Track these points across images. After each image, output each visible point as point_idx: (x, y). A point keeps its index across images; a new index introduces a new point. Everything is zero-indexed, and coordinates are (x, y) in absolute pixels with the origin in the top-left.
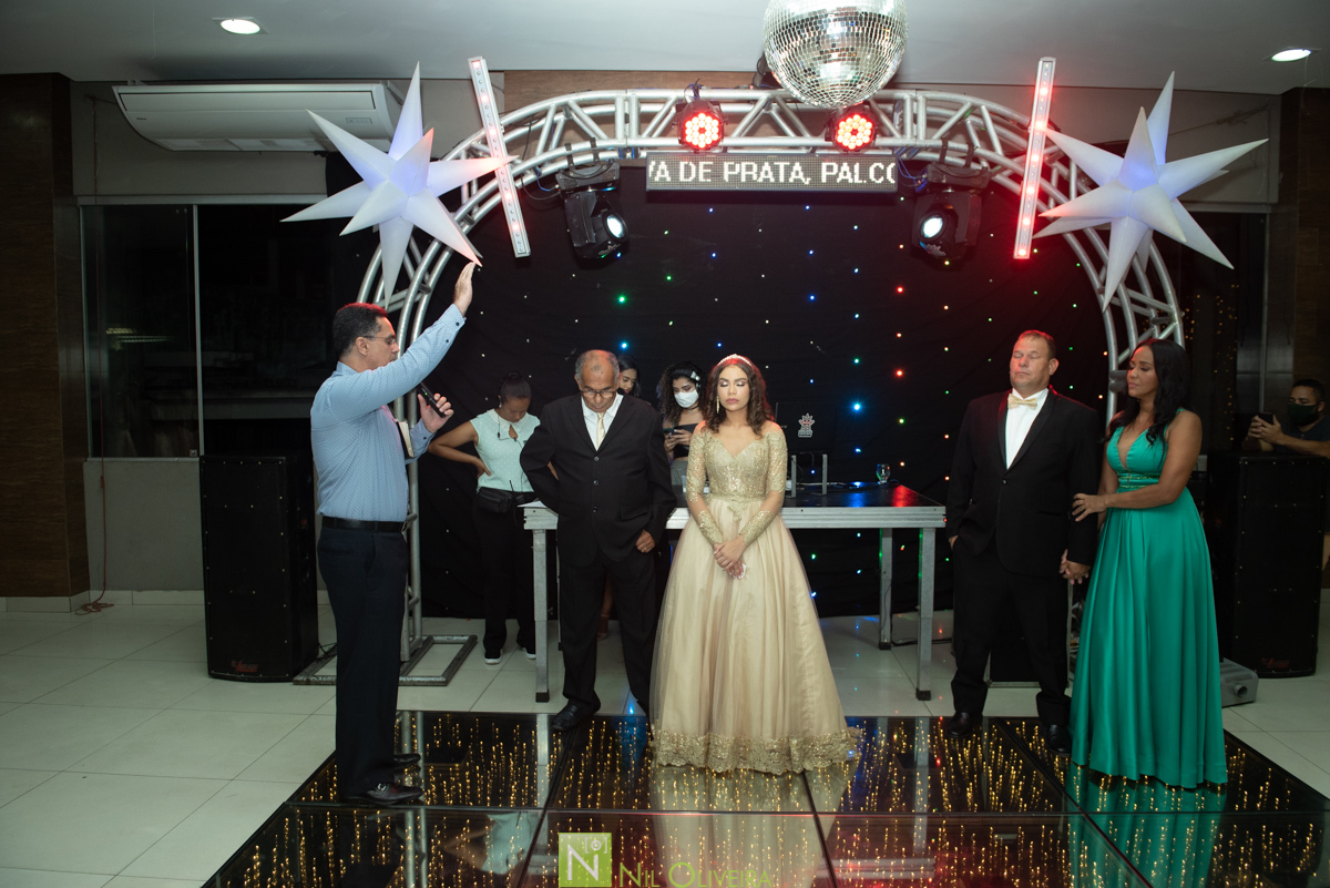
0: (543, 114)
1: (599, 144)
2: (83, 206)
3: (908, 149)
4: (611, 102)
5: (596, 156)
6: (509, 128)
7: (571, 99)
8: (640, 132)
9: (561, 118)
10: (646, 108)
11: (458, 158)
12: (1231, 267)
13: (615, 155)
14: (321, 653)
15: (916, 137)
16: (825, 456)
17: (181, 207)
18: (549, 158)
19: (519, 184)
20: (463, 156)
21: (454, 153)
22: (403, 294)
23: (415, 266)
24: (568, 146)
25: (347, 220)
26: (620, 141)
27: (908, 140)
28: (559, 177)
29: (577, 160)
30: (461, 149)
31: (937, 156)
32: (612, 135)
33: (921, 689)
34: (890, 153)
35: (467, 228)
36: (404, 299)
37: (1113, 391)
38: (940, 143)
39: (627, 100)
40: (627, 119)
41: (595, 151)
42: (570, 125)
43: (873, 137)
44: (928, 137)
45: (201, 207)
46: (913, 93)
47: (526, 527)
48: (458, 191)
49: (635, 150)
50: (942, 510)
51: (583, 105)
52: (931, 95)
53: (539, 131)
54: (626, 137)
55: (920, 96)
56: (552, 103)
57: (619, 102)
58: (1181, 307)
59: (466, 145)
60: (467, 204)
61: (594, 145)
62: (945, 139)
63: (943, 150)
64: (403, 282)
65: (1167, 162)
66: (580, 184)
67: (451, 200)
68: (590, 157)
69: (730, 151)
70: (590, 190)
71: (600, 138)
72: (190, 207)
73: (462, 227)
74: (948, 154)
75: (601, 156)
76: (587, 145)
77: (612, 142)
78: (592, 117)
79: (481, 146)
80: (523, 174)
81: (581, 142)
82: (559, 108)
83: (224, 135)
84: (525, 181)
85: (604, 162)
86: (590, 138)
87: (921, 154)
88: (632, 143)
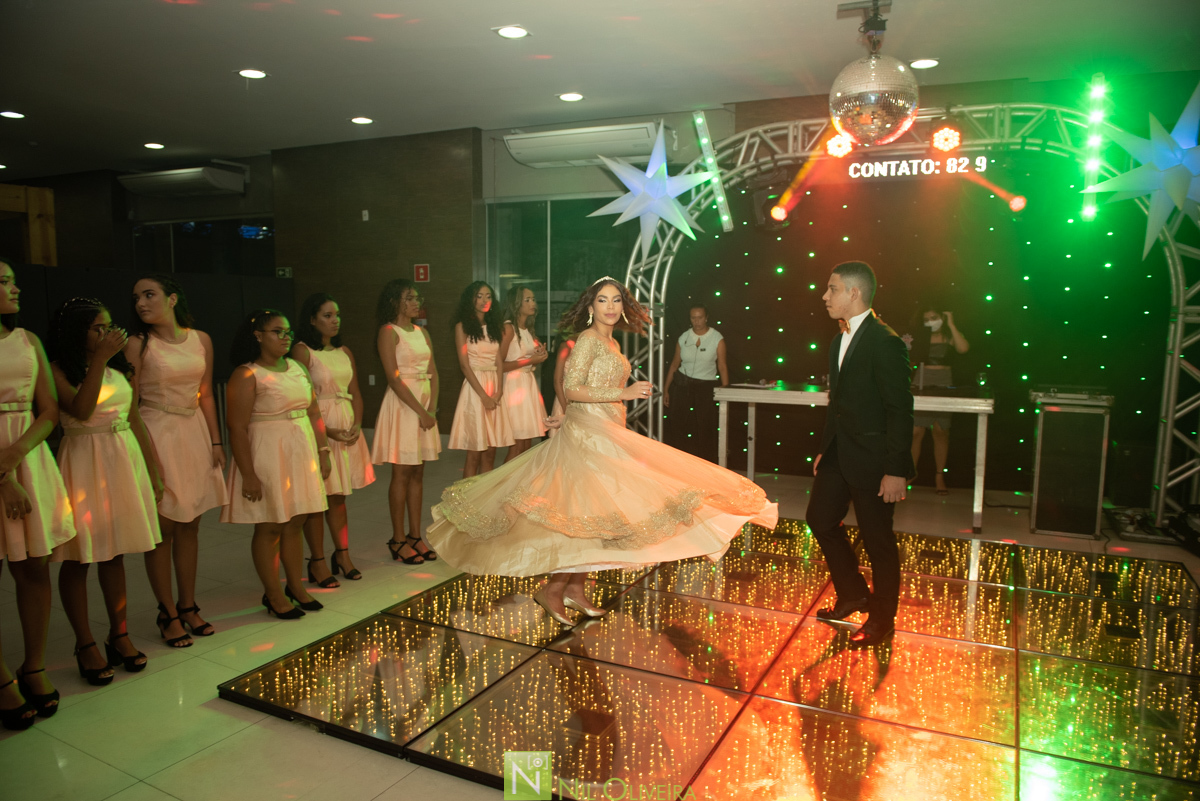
0: (742, 140)
1: (777, 157)
2: (488, 204)
3: (999, 144)
4: (786, 128)
5: (774, 165)
6: (719, 152)
7: (760, 130)
9: (757, 140)
10: (812, 129)
11: (689, 173)
13: (790, 162)
15: (1002, 137)
17: (541, 202)
18: (744, 167)
19: (727, 186)
20: (693, 171)
21: (687, 170)
22: (655, 257)
24: (757, 160)
25: (619, 215)
26: (790, 153)
27: (997, 140)
28: (749, 181)
29: (763, 168)
30: (691, 167)
31: (1019, 148)
32: (785, 150)
33: (975, 525)
35: (697, 214)
36: (655, 260)
37: (1172, 321)
38: (1020, 141)
39: (797, 126)
40: (795, 138)
41: (775, 162)
42: (763, 143)
43: (961, 141)
44: (1011, 137)
45: (552, 202)
46: (1001, 106)
47: (715, 399)
48: (689, 192)
50: (991, 401)
51: (766, 132)
52: (1015, 106)
53: (740, 151)
54: (795, 151)
55: (1006, 107)
56: (748, 133)
57: (791, 128)
60: (695, 199)
61: (773, 158)
62: (1025, 136)
63: (1023, 144)
64: (655, 249)
65: (1198, 144)
66: (761, 183)
67: (684, 199)
68: (771, 165)
71: (777, 154)
72: (546, 202)
73: (692, 215)
74: (1027, 148)
75: (779, 163)
76: (769, 158)
77: (785, 156)
78: (774, 139)
79: (703, 164)
80: (731, 179)
81: (766, 156)
82: (753, 136)
83: (566, 158)
84: (732, 183)
85: (779, 169)
86: (773, 153)
87: (1012, 147)
88: (798, 155)
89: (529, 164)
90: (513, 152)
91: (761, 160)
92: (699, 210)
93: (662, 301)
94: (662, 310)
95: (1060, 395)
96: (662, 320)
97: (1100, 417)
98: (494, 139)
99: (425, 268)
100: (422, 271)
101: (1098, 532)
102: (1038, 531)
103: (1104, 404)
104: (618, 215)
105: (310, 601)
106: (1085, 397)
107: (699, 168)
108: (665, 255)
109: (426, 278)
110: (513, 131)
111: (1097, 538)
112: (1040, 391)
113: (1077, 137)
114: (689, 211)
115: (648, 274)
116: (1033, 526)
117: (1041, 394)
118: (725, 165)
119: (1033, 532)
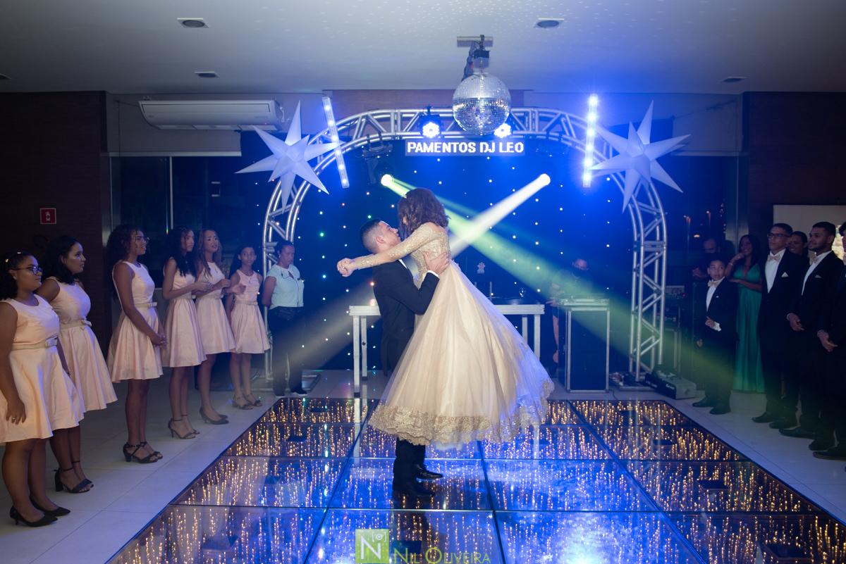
0: (355, 120)
1: (383, 134)
2: (112, 157)
3: (530, 135)
4: (389, 114)
5: (381, 139)
6: (339, 126)
7: (369, 113)
8: (402, 129)
9: (364, 120)
10: (404, 115)
11: (315, 142)
12: (682, 191)
13: (390, 138)
15: (534, 130)
16: (491, 283)
17: (163, 158)
18: (359, 141)
21: (314, 139)
22: (290, 206)
23: (295, 194)
24: (368, 136)
26: (393, 133)
27: (530, 132)
28: (364, 152)
29: (372, 141)
30: (318, 137)
31: (545, 137)
32: (388, 130)
34: (522, 137)
35: (320, 172)
36: (290, 208)
37: (635, 250)
38: (545, 133)
39: (396, 113)
40: (396, 122)
41: (381, 137)
42: (368, 122)
43: (512, 132)
44: (540, 130)
45: (174, 158)
46: (533, 110)
47: (351, 314)
49: (401, 137)
51: (373, 115)
52: (540, 110)
53: (354, 128)
54: (396, 131)
55: (536, 110)
56: (360, 115)
57: (392, 114)
58: (665, 210)
59: (319, 135)
60: (320, 162)
61: (380, 135)
62: (548, 130)
63: (548, 135)
65: (651, 142)
66: (374, 154)
67: (313, 163)
68: (378, 140)
69: (446, 137)
70: (378, 157)
71: (383, 132)
72: (168, 158)
74: (550, 138)
75: (385, 139)
76: (377, 135)
77: (389, 134)
78: (379, 120)
80: (345, 149)
81: (375, 134)
82: (363, 117)
83: (191, 123)
84: (347, 150)
85: (386, 142)
86: (379, 131)
87: (538, 137)
88: (398, 134)
89: (159, 126)
90: (146, 115)
91: (371, 137)
95: (578, 300)
97: (605, 313)
98: (118, 102)
99: (52, 212)
100: (48, 214)
101: (607, 387)
102: (572, 391)
103: (604, 304)
104: (269, 173)
105: (56, 508)
106: (593, 300)
108: (296, 204)
109: (52, 220)
110: (144, 98)
111: (607, 392)
112: (566, 298)
113: (580, 134)
114: (316, 170)
116: (569, 388)
117: (566, 300)
118: (345, 138)
119: (569, 392)
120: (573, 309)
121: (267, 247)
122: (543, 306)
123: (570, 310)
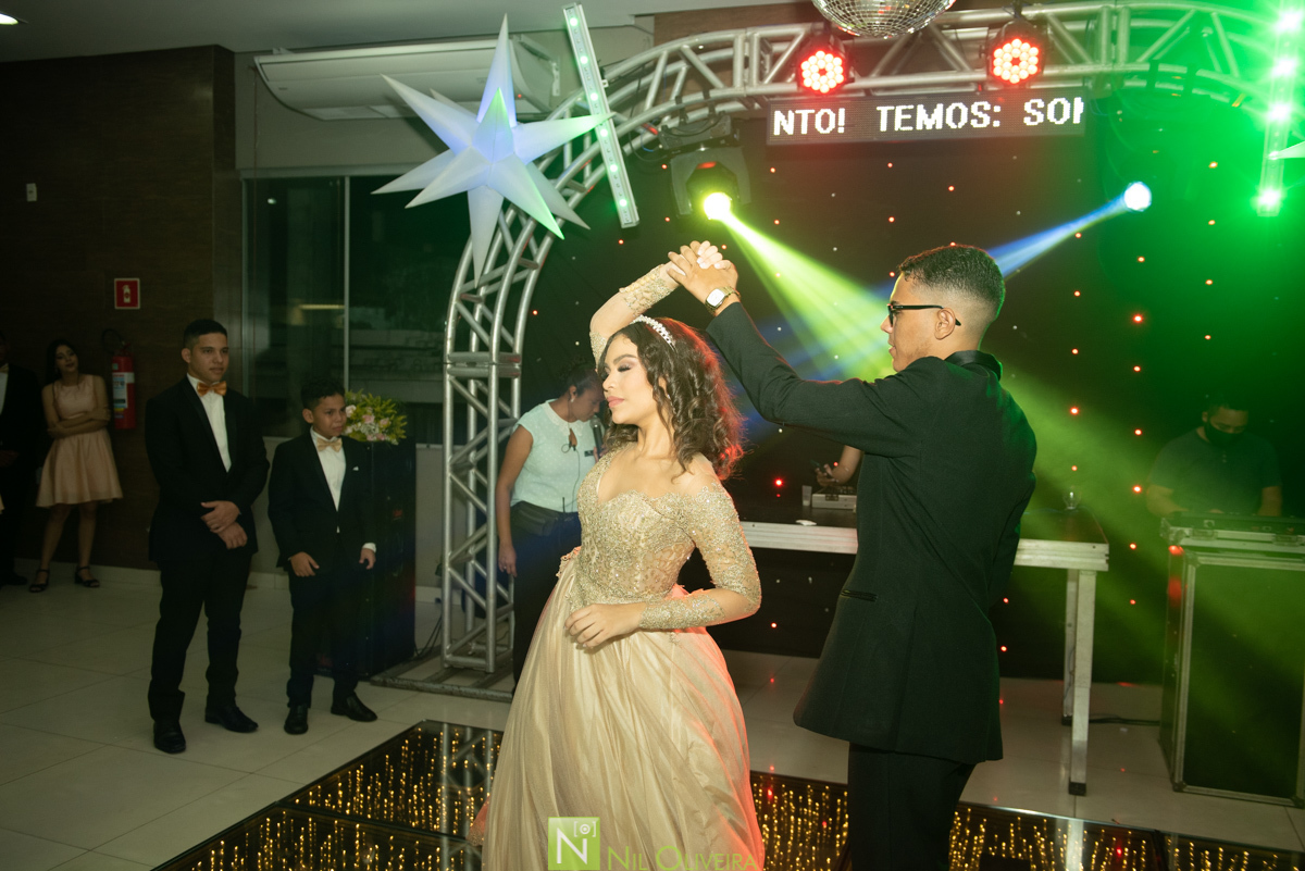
0: (650, 66)
1: (713, 94)
2: (247, 181)
4: (730, 44)
5: (712, 109)
7: (684, 45)
8: (761, 78)
9: (681, 65)
11: (562, 117)
13: (736, 106)
14: (415, 655)
15: (1114, 61)
17: (334, 179)
18: (656, 112)
20: (568, 113)
21: (558, 113)
24: (679, 99)
26: (738, 88)
27: (1103, 67)
29: (693, 116)
30: (566, 108)
32: (730, 83)
33: (1073, 779)
35: (577, 197)
36: (502, 277)
38: (1147, 67)
39: (749, 40)
40: (747, 62)
41: (710, 103)
42: (694, 73)
43: (1040, 65)
44: (1131, 59)
45: (352, 179)
48: (559, 152)
49: (759, 99)
51: (696, 50)
52: (1137, 3)
53: (648, 85)
54: (745, 84)
55: (1121, 7)
56: (662, 51)
57: (740, 44)
60: (571, 167)
61: (706, 95)
63: (1152, 76)
66: (686, 141)
68: (705, 112)
70: (703, 149)
72: (342, 179)
73: (567, 198)
75: (719, 109)
77: (729, 92)
78: (710, 64)
79: (584, 105)
80: (633, 134)
81: (697, 93)
82: (672, 57)
84: (636, 143)
86: (707, 86)
88: (754, 91)
89: (307, 111)
90: (273, 85)
91: (687, 99)
92: (581, 190)
93: (518, 349)
94: (517, 366)
95: (1222, 533)
96: (516, 382)
99: (133, 286)
100: (127, 290)
107: (580, 111)
108: (519, 269)
109: (134, 302)
112: (1185, 525)
113: (1252, 66)
114: (561, 191)
115: (490, 301)
116: (1179, 778)
117: (1187, 531)
118: (622, 108)
119: (1178, 789)
120: (1203, 559)
121: (453, 364)
122: (1103, 548)
123: (1194, 562)
